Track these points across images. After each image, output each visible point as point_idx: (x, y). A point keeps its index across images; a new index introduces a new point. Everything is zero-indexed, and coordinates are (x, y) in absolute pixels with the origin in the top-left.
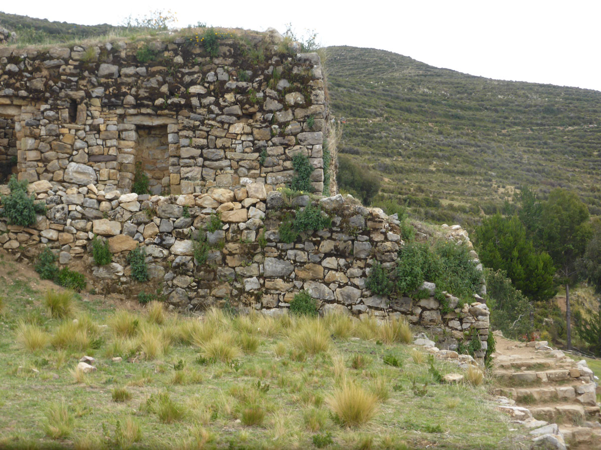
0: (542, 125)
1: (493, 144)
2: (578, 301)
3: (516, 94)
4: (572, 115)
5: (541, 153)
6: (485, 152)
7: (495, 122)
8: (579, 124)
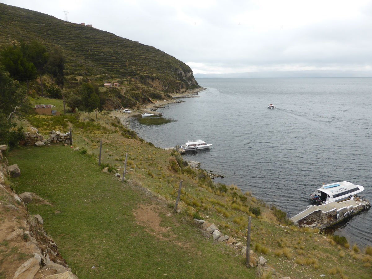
0: (26, 22)
1: (9, 26)
2: (44, 80)
3: (16, 11)
4: (36, 20)
5: (27, 31)
6: (6, 28)
7: (9, 19)
8: (39, 24)
